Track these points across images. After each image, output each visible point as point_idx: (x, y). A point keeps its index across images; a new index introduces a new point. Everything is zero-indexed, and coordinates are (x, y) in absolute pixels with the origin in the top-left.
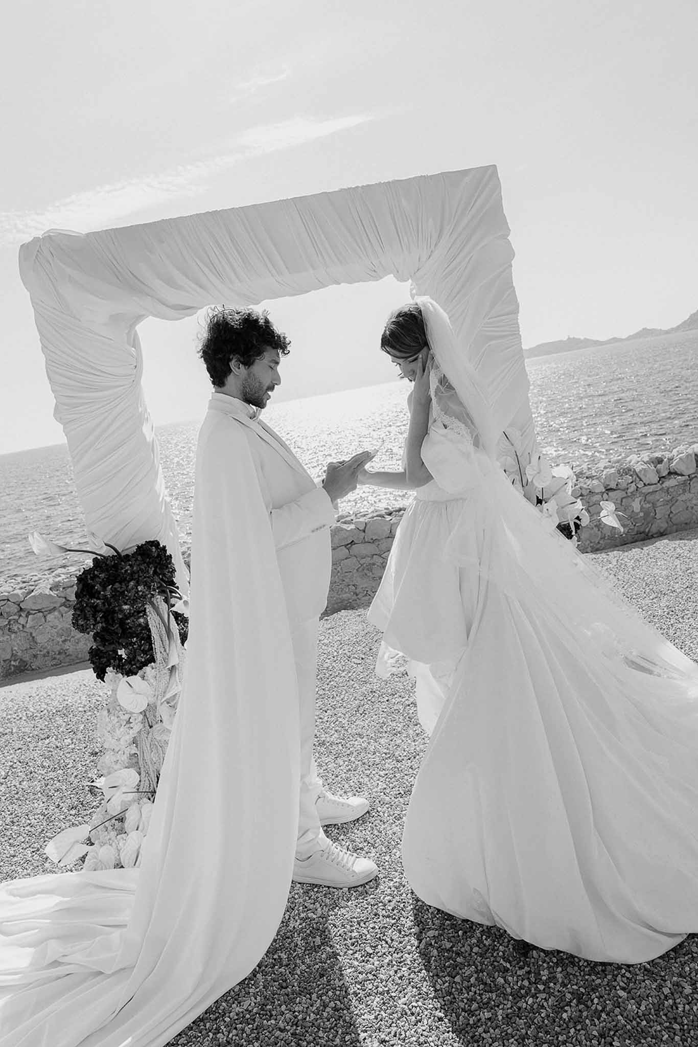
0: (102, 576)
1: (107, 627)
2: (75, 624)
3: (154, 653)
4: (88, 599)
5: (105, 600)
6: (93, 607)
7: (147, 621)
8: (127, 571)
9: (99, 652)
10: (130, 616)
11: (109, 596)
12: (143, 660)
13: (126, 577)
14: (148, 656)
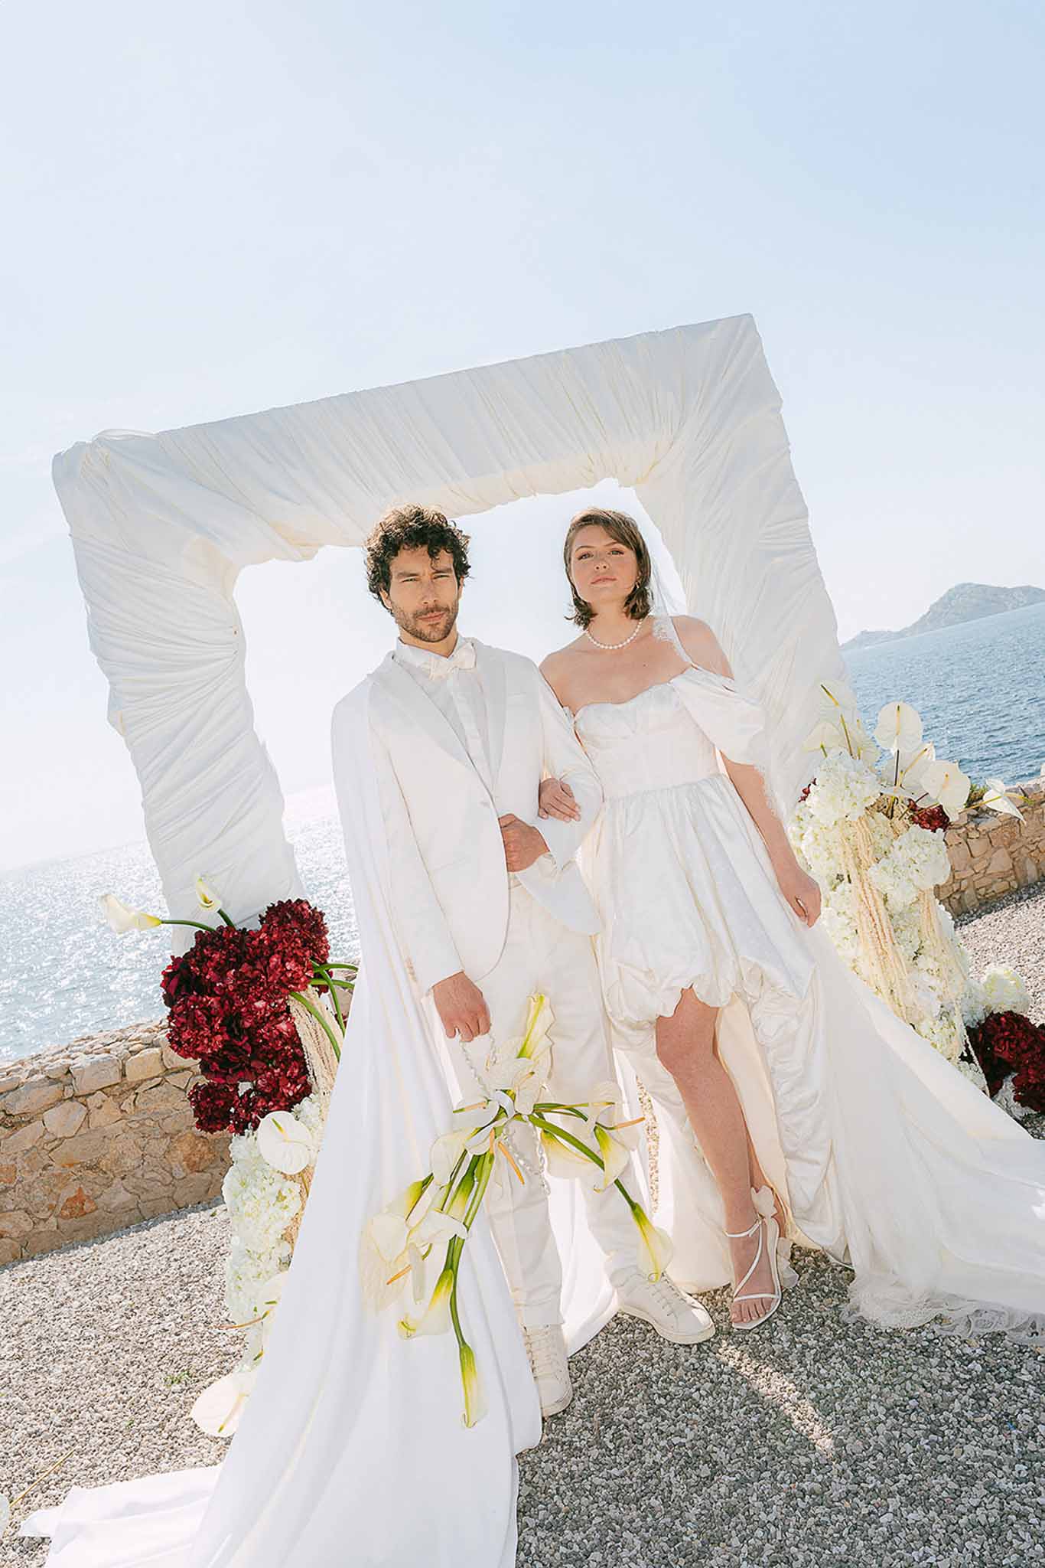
0: (216, 956)
1: (230, 1041)
2: (176, 1042)
3: (310, 1079)
4: (197, 996)
5: (225, 996)
6: (207, 1009)
7: (295, 1026)
8: (261, 941)
9: (210, 1090)
10: (264, 1021)
11: (231, 988)
12: (291, 1094)
13: (262, 952)
14: (298, 1087)
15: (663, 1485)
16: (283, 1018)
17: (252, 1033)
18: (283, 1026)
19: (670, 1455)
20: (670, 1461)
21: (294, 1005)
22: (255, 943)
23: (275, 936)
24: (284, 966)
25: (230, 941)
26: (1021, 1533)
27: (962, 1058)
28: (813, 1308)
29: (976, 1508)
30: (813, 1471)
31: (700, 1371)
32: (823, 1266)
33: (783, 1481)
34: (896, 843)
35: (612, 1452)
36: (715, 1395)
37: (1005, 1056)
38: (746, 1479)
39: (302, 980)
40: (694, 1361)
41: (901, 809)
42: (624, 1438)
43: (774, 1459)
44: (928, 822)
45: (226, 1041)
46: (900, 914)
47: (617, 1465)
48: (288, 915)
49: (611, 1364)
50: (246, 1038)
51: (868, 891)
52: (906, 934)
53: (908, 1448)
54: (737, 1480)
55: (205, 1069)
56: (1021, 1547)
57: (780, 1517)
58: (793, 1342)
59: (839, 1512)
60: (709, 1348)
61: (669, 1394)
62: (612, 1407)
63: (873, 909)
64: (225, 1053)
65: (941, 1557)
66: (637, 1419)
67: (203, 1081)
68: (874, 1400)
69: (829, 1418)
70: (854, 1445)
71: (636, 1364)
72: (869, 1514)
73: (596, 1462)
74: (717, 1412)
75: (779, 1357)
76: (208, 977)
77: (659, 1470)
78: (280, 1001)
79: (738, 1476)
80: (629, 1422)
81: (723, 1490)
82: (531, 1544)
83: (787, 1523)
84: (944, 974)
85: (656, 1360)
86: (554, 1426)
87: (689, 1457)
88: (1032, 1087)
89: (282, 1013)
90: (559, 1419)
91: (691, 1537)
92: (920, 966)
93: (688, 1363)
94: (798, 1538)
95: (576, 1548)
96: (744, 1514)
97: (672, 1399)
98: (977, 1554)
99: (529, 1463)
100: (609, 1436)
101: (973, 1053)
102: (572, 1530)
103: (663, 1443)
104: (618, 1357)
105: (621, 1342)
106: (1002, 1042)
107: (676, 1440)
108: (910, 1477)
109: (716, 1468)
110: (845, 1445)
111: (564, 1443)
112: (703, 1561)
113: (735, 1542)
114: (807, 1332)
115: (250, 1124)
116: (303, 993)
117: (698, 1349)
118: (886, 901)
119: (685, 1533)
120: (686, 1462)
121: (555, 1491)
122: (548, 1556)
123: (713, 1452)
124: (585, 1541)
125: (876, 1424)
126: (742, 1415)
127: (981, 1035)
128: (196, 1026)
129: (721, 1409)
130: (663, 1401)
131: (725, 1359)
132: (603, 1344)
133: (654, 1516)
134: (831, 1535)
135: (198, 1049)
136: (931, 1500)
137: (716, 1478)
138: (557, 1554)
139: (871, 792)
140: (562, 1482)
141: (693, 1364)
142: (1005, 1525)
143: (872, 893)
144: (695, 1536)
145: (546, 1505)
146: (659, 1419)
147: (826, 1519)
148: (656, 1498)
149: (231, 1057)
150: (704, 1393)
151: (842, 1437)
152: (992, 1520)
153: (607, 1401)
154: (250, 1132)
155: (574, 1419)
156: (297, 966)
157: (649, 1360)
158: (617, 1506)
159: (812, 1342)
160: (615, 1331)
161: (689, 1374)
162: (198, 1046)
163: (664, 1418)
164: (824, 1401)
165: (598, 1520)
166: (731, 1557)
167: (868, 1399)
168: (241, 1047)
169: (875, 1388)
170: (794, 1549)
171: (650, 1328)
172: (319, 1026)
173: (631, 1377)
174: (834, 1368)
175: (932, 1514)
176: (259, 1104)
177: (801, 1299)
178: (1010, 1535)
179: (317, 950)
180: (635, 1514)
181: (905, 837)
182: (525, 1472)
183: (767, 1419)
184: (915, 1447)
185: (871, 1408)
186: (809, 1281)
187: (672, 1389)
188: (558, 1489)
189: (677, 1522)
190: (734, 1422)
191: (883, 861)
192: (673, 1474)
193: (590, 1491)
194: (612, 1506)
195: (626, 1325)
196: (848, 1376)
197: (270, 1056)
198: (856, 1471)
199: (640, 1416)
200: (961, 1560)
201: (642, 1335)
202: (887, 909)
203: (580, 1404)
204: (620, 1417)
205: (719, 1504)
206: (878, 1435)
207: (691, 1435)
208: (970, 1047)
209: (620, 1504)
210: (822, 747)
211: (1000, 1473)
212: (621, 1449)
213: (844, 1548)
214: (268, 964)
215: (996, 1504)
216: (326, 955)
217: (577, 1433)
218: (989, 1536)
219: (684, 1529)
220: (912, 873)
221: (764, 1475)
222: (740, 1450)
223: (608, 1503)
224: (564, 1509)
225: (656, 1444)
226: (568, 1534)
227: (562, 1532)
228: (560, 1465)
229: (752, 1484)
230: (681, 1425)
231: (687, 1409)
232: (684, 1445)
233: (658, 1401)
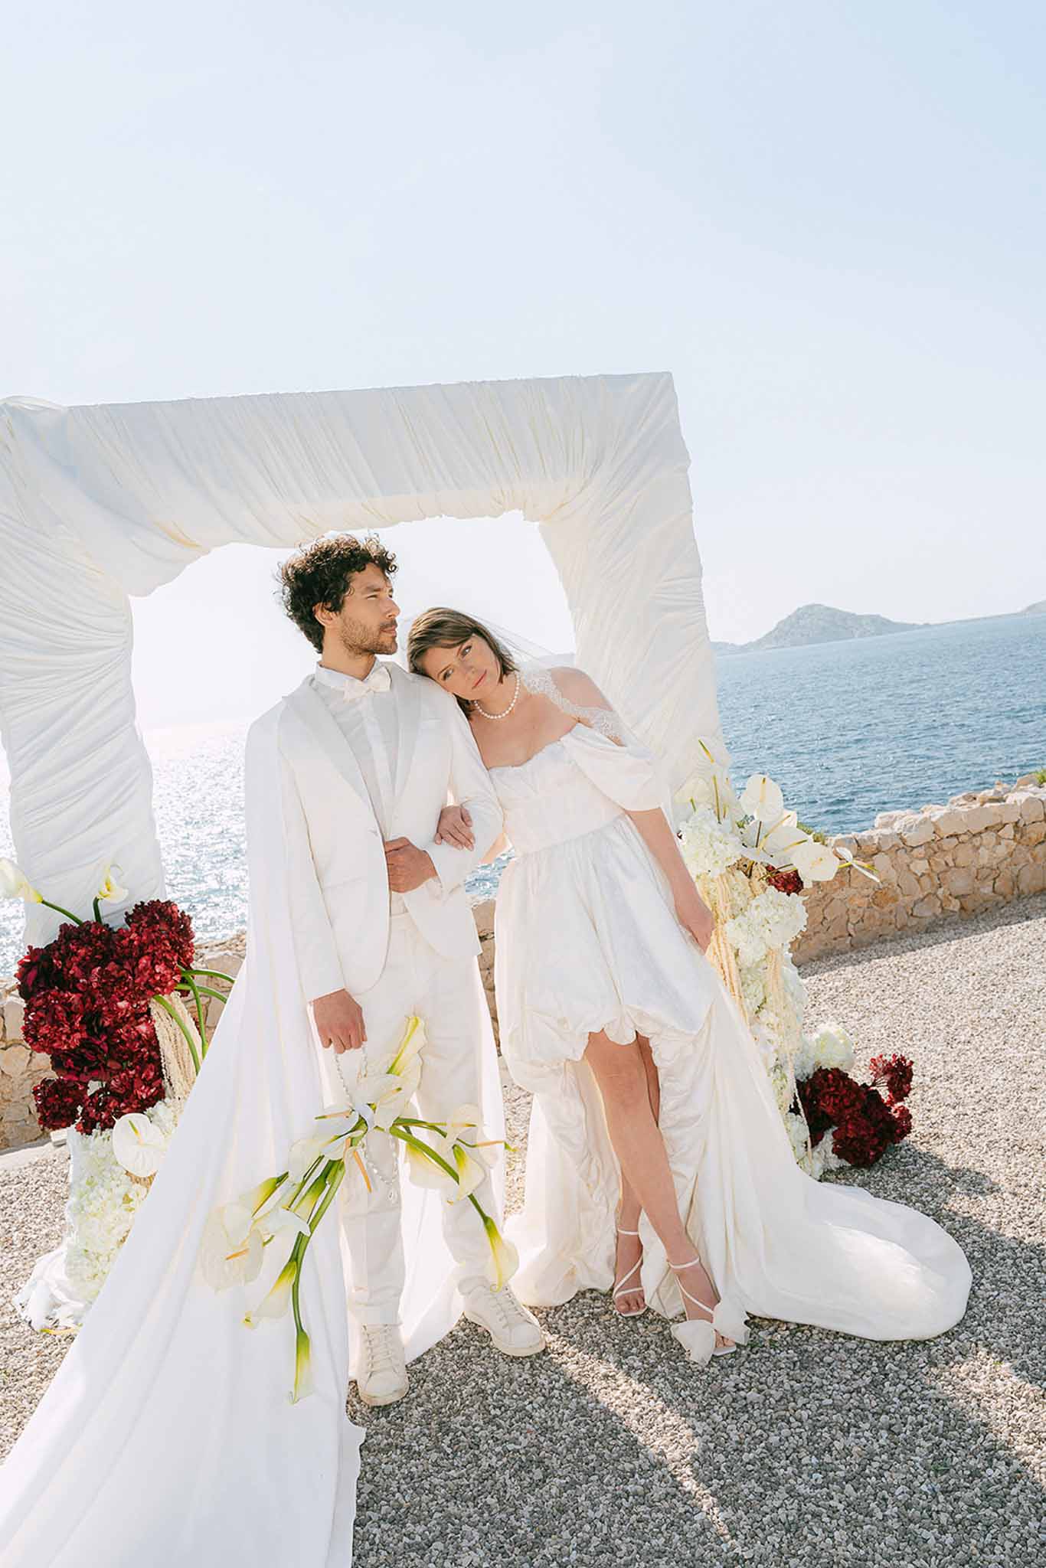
0: (82, 951)
1: (88, 1039)
2: (32, 1036)
3: (165, 1083)
4: (59, 991)
5: (88, 993)
6: (67, 1005)
7: (154, 1029)
8: (132, 941)
9: (59, 1087)
10: (125, 1020)
11: (95, 986)
12: (144, 1097)
13: (131, 952)
14: (152, 1091)
15: (498, 1486)
16: (142, 1019)
17: (110, 1032)
18: (143, 1028)
19: (505, 1460)
20: (504, 1465)
21: (155, 1008)
22: (125, 942)
23: (144, 938)
24: (154, 969)
25: (99, 938)
26: (815, 1529)
27: (791, 1111)
28: (638, 1333)
29: (778, 1509)
30: (637, 1476)
31: (533, 1385)
33: (609, 1484)
34: (754, 903)
35: (451, 1456)
36: (546, 1408)
37: (828, 1110)
38: (575, 1481)
39: (170, 983)
40: (527, 1376)
41: (760, 871)
42: (461, 1444)
43: (601, 1465)
44: (784, 886)
45: (83, 1039)
46: (748, 969)
47: (455, 1467)
48: (156, 915)
49: (447, 1377)
50: (105, 1037)
51: (722, 945)
52: (752, 989)
53: (721, 1458)
54: (567, 1483)
55: (57, 1064)
56: (814, 1541)
57: (606, 1514)
59: (659, 1511)
60: (541, 1366)
61: (504, 1406)
62: (449, 1417)
63: (725, 963)
64: (83, 1051)
65: (746, 1548)
66: (474, 1427)
67: (53, 1076)
71: (472, 1378)
72: (685, 1513)
73: (435, 1464)
74: (549, 1423)
76: (71, 972)
77: (494, 1472)
78: (143, 1003)
79: (568, 1479)
80: (467, 1430)
81: (554, 1491)
82: (375, 1535)
83: (612, 1519)
84: (783, 1028)
85: (490, 1375)
87: (522, 1462)
88: (849, 1141)
89: (142, 1015)
91: (524, 1529)
92: (763, 1019)
93: (522, 1379)
94: (621, 1532)
95: (418, 1539)
96: (573, 1511)
97: (506, 1411)
98: (777, 1546)
99: (369, 1464)
100: (447, 1441)
101: (800, 1106)
102: (414, 1523)
103: (498, 1449)
104: (454, 1371)
105: (456, 1357)
106: (827, 1097)
107: (511, 1447)
108: (722, 1482)
109: (548, 1472)
111: (403, 1447)
112: (537, 1550)
113: (566, 1534)
114: (633, 1354)
115: (98, 1124)
116: (165, 997)
118: (737, 955)
119: (520, 1527)
120: (520, 1466)
121: (396, 1490)
122: (391, 1545)
123: (545, 1458)
124: (427, 1533)
126: (572, 1426)
127: (809, 1090)
128: (56, 1022)
129: (552, 1420)
130: (498, 1412)
132: (438, 1358)
133: (490, 1512)
134: (651, 1530)
135: (55, 1045)
136: (740, 1501)
137: (548, 1480)
138: (400, 1544)
139: (733, 852)
140: (402, 1481)
141: (527, 1380)
142: (802, 1522)
143: (726, 947)
144: (529, 1529)
145: (388, 1502)
146: (495, 1428)
147: (647, 1516)
148: (492, 1497)
149: (88, 1054)
150: (536, 1406)
152: (791, 1518)
153: (443, 1410)
154: (99, 1131)
155: (413, 1426)
156: (166, 969)
158: (455, 1503)
159: (637, 1364)
160: (452, 1346)
161: (523, 1388)
162: (55, 1041)
163: (499, 1427)
165: (438, 1514)
166: (562, 1547)
168: (99, 1046)
169: (694, 1406)
170: (618, 1541)
172: (179, 1031)
173: (467, 1390)
174: (657, 1387)
175: (740, 1513)
176: (111, 1105)
178: (806, 1530)
179: (182, 954)
180: (472, 1510)
181: (761, 899)
182: (366, 1473)
183: (595, 1430)
184: (727, 1457)
187: (507, 1401)
188: (399, 1488)
189: (512, 1517)
190: (565, 1432)
191: (739, 919)
192: (507, 1477)
193: (429, 1490)
194: (451, 1504)
195: (460, 1343)
197: (125, 1057)
199: (476, 1425)
200: (763, 1551)
201: (477, 1352)
202: (737, 963)
204: (458, 1426)
205: (550, 1502)
207: (525, 1443)
208: (798, 1100)
209: (458, 1502)
210: (692, 801)
211: (800, 1480)
212: (459, 1454)
213: (663, 1540)
214: (137, 965)
215: (795, 1505)
216: (190, 960)
218: (788, 1531)
219: (518, 1524)
220: (764, 932)
221: (592, 1478)
222: (570, 1457)
223: (447, 1501)
224: (405, 1505)
225: (492, 1450)
226: (410, 1527)
227: (404, 1525)
228: (400, 1467)
229: (581, 1485)
230: (517, 1434)
231: (521, 1420)
232: (518, 1451)
233: (493, 1412)
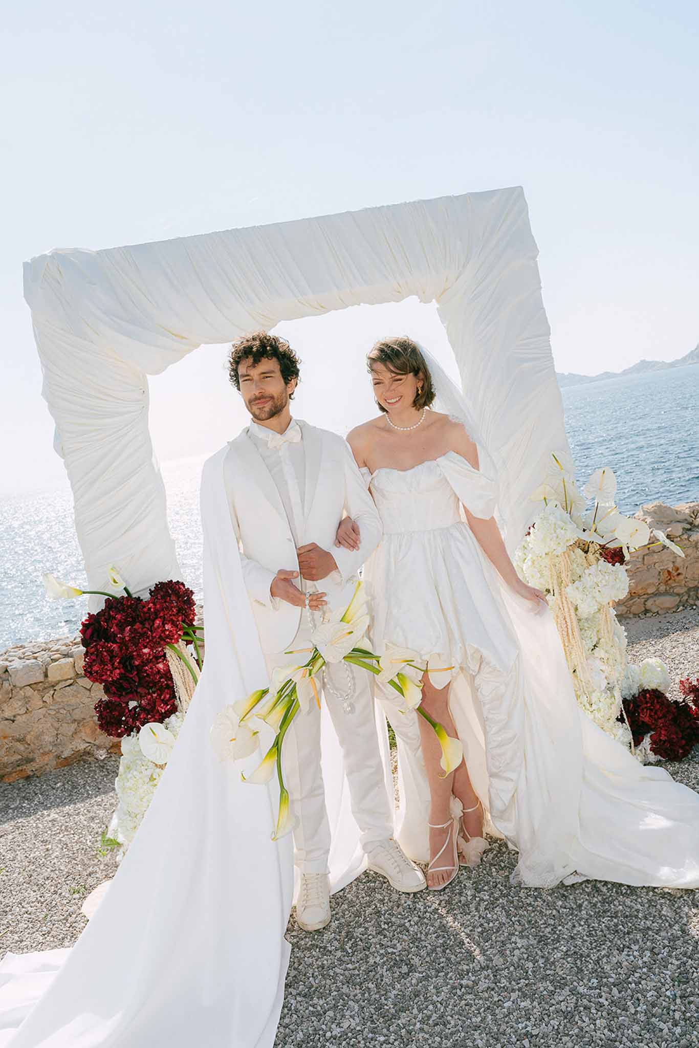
15: (378, 976)
19: (385, 959)
20: (384, 962)
26: (584, 1018)
28: (492, 876)
29: (561, 1002)
30: (470, 974)
31: (413, 909)
32: (504, 850)
33: (451, 979)
35: (350, 955)
36: (419, 925)
38: (429, 975)
40: (409, 903)
42: (358, 947)
43: (448, 966)
47: (352, 962)
49: (358, 901)
53: (530, 964)
54: (423, 977)
56: (582, 1025)
57: (445, 999)
58: (474, 896)
59: (481, 999)
60: (421, 896)
61: (391, 922)
62: (354, 928)
65: (535, 1027)
66: (369, 936)
68: (517, 935)
69: (487, 944)
70: (498, 961)
71: (374, 902)
72: (498, 1001)
73: (339, 959)
74: (419, 936)
75: (464, 905)
77: (377, 967)
79: (424, 974)
81: (414, 981)
82: (292, 1004)
83: (448, 1003)
85: (386, 901)
86: (316, 937)
87: (396, 961)
90: (320, 932)
91: (389, 1006)
93: (406, 905)
94: (453, 1012)
95: (319, 1008)
96: (423, 996)
97: (392, 926)
98: (556, 1027)
99: (297, 957)
100: (349, 945)
102: (318, 998)
103: (382, 951)
104: (363, 898)
105: (366, 888)
107: (390, 950)
108: (527, 982)
109: (412, 969)
110: (492, 961)
111: (321, 947)
112: (394, 1020)
113: (415, 1011)
114: (485, 891)
117: (414, 895)
119: (386, 1005)
120: (394, 964)
121: (311, 975)
122: (301, 1011)
123: (412, 959)
124: (325, 1005)
125: (514, 949)
126: (434, 938)
129: (421, 933)
130: (386, 926)
131: (429, 904)
132: (354, 888)
133: (369, 993)
134: (473, 1012)
136: (536, 995)
137: (411, 974)
138: (307, 1011)
140: (316, 970)
141: (409, 905)
142: (576, 1012)
144: (392, 1006)
145: (305, 983)
146: (382, 937)
147: (472, 1002)
148: (373, 983)
150: (412, 923)
151: (491, 956)
152: (569, 1009)
153: (352, 923)
155: (329, 933)
157: (382, 901)
158: (348, 986)
159: (486, 897)
160: (364, 881)
161: (405, 911)
163: (385, 936)
164: (486, 934)
165: (335, 993)
166: (411, 1019)
167: (513, 934)
169: (519, 928)
170: (449, 1018)
171: (386, 880)
173: (369, 910)
174: (496, 914)
175: (535, 1003)
177: (485, 870)
178: (577, 1018)
180: (358, 991)
183: (449, 942)
184: (534, 964)
185: (513, 940)
186: (493, 858)
187: (393, 919)
188: (313, 974)
189: (383, 998)
190: (428, 942)
192: (385, 970)
193: (333, 976)
195: (371, 878)
196: (504, 919)
198: (496, 976)
199: (370, 935)
200: (546, 1030)
201: (380, 885)
203: (334, 925)
204: (358, 934)
205: (410, 989)
206: (514, 956)
207: (399, 947)
211: (581, 983)
212: (356, 953)
213: (480, 1019)
215: (574, 1000)
217: (330, 941)
218: (565, 1018)
219: (386, 1002)
221: (440, 974)
222: (428, 959)
223: (343, 984)
224: (315, 985)
225: (378, 952)
226: (315, 1000)
227: (312, 999)
228: (317, 960)
229: (432, 979)
230: (395, 942)
231: (400, 932)
232: (395, 953)
233: (383, 926)
